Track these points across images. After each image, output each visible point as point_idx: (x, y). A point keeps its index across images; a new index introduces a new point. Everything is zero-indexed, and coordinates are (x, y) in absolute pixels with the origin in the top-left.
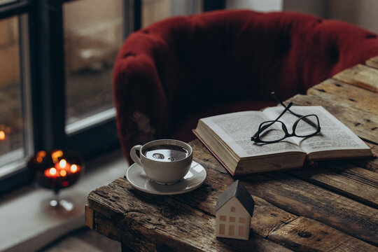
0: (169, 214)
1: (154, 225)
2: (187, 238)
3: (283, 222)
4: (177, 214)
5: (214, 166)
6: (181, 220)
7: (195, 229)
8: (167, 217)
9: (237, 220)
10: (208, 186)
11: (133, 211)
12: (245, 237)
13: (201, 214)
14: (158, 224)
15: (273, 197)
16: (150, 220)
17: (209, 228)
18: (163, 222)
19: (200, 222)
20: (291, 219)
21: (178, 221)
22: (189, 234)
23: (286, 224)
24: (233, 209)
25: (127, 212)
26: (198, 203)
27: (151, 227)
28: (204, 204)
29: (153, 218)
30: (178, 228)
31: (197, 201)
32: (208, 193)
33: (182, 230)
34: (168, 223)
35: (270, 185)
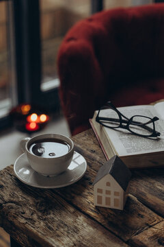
0: (43, 208)
1: (26, 219)
2: (52, 237)
3: (147, 225)
4: (51, 208)
5: (98, 158)
6: (52, 216)
7: (63, 228)
8: (41, 211)
9: (112, 193)
10: (87, 179)
11: (12, 202)
12: (120, 207)
13: (72, 210)
14: (29, 219)
15: (145, 195)
16: (24, 213)
17: (76, 227)
18: (35, 217)
19: (69, 219)
20: (156, 222)
21: (49, 216)
22: (55, 232)
23: (150, 227)
24: (108, 184)
25: (6, 203)
26: (73, 198)
27: (23, 221)
28: (78, 199)
29: (27, 212)
30: (47, 224)
31: (73, 195)
32: (85, 187)
33: (49, 228)
34: (39, 217)
35: (144, 182)
